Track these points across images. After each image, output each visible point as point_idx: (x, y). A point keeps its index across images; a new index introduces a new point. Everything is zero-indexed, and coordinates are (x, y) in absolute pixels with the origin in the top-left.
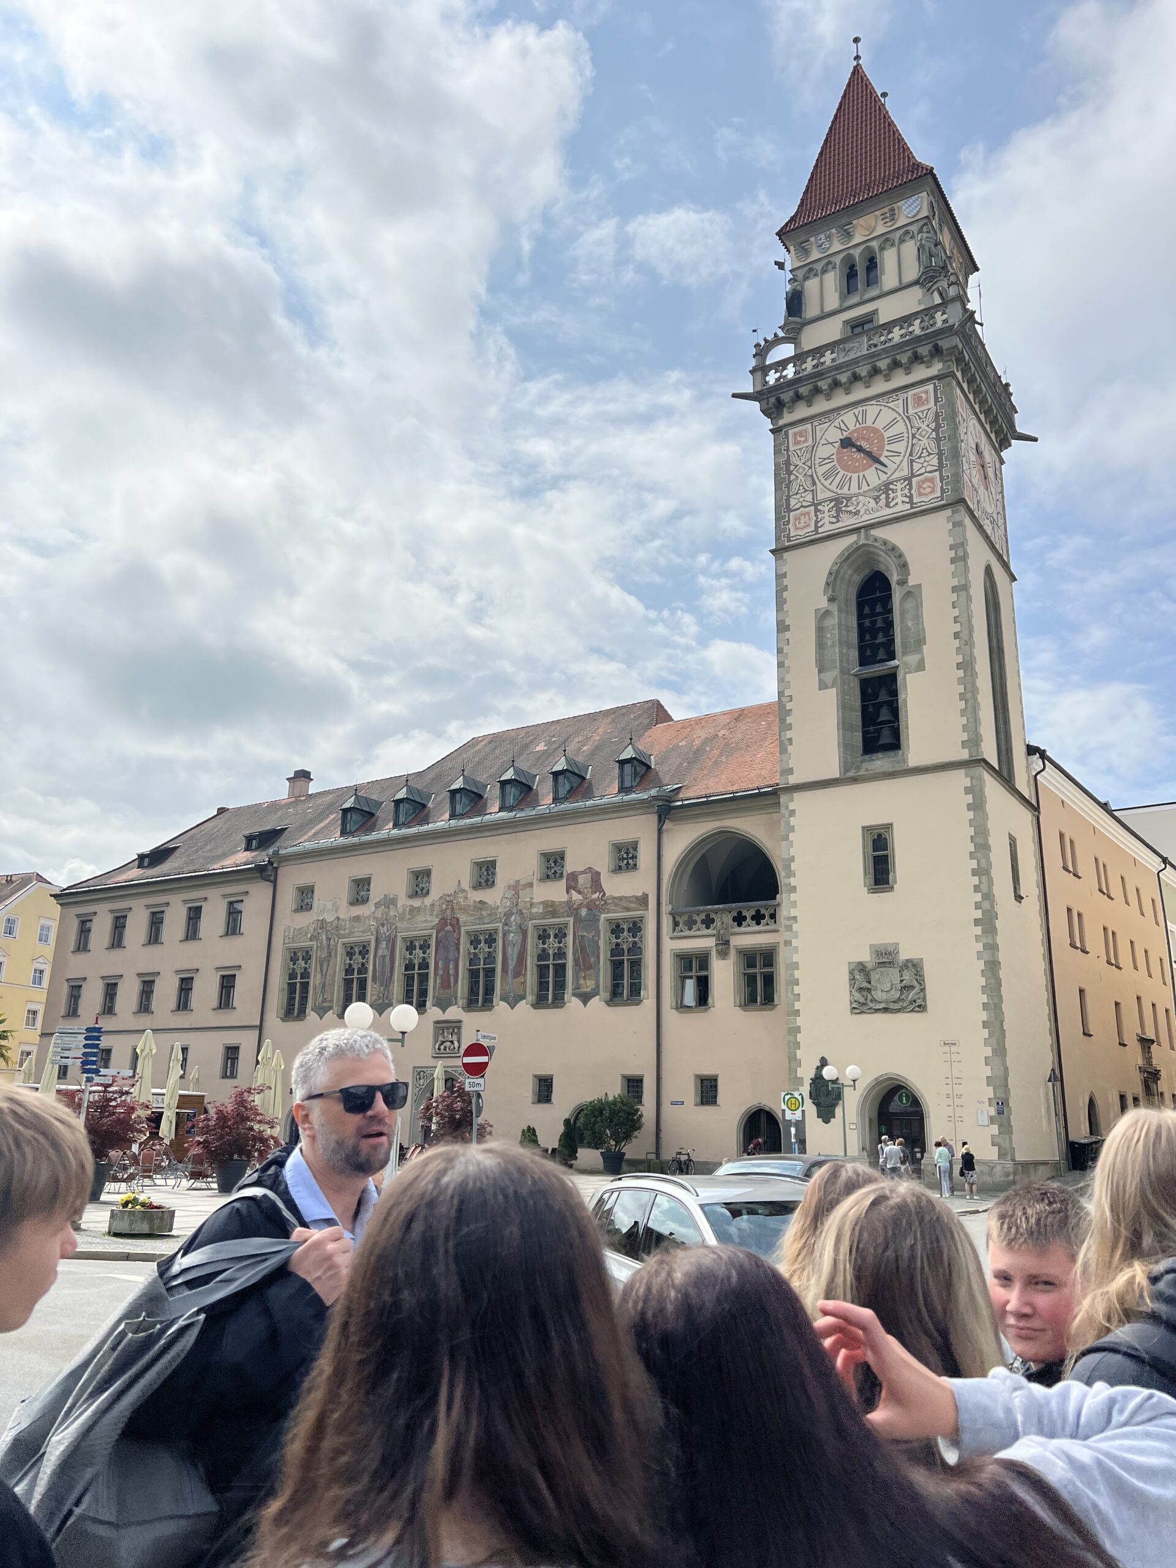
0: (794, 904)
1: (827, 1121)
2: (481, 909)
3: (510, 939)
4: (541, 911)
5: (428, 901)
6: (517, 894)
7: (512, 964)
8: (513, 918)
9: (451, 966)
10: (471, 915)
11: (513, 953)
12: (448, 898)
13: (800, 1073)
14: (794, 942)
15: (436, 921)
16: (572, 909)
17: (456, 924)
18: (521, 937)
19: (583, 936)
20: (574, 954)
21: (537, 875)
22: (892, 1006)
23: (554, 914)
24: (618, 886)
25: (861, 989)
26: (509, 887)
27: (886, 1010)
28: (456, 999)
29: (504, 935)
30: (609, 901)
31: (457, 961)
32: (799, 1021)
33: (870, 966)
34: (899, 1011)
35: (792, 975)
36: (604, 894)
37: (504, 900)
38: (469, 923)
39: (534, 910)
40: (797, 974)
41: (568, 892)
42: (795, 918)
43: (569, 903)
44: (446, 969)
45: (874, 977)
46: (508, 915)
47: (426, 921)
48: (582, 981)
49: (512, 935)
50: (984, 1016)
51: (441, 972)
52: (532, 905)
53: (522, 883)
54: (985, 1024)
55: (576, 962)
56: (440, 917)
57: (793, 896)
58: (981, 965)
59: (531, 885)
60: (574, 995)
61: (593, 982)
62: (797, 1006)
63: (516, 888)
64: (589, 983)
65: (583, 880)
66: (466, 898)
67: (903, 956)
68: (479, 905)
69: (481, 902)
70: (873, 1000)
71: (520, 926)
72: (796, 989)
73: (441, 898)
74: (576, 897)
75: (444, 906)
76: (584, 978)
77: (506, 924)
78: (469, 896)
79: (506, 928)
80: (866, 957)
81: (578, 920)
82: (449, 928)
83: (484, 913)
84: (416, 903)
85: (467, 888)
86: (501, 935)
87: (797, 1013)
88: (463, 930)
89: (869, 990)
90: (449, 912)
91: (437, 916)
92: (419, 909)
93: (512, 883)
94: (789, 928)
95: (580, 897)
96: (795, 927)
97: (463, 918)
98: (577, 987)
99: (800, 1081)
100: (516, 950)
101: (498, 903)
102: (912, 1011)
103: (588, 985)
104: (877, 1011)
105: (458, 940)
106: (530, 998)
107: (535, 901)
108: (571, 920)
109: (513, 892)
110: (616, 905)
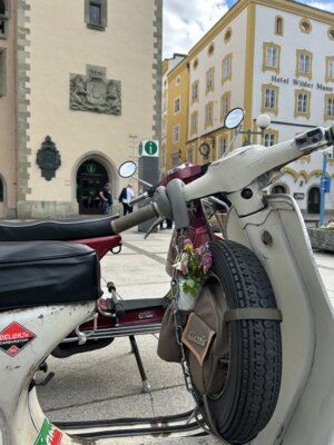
0: (28, 19)
1: (48, 179)
13: (28, 145)
14: (27, 49)
22: (101, 108)
25: (79, 94)
27: (96, 110)
32: (29, 109)
33: (85, 79)
34: (104, 112)
35: (24, 73)
40: (28, 73)
42: (28, 31)
45: (90, 86)
50: (153, 123)
54: (154, 128)
57: (27, 13)
58: (154, 92)
62: (28, 97)
67: (109, 76)
70: (88, 102)
72: (27, 85)
80: (83, 72)
87: (28, 102)
89: (85, 95)
94: (23, 37)
96: (27, 37)
99: (29, 151)
102: (113, 114)
104: (90, 110)
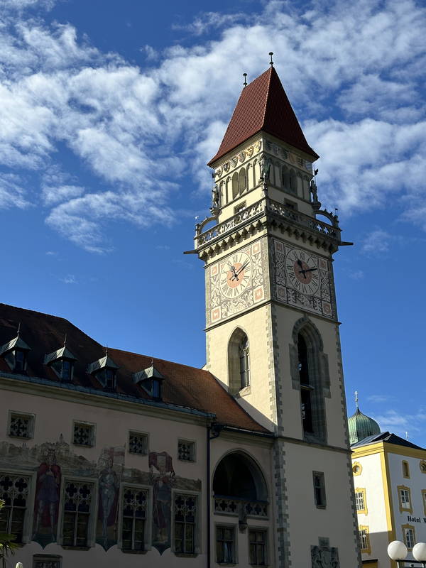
2: (81, 464)
3: (106, 493)
4: (130, 476)
5: (30, 445)
6: (112, 458)
7: (106, 514)
8: (108, 477)
9: (52, 507)
10: (71, 467)
11: (108, 505)
12: (50, 447)
15: (38, 464)
16: (153, 480)
17: (57, 472)
18: (114, 493)
19: (160, 502)
20: (154, 514)
21: (127, 448)
23: (140, 480)
24: (183, 470)
26: (105, 451)
28: (56, 537)
29: (101, 489)
30: (177, 480)
31: (57, 503)
36: (174, 474)
37: (101, 461)
38: (68, 474)
39: (125, 474)
41: (150, 467)
43: (151, 474)
44: (47, 509)
46: (104, 473)
47: (27, 462)
48: (159, 536)
49: (107, 490)
51: (41, 511)
52: (123, 469)
53: (116, 450)
55: (155, 520)
56: (42, 461)
59: (123, 454)
60: (153, 545)
61: (167, 538)
63: (111, 453)
64: (164, 537)
65: (160, 460)
66: (67, 451)
68: (80, 460)
69: (81, 457)
71: (114, 485)
73: (43, 445)
74: (155, 471)
75: (46, 453)
76: (161, 533)
77: (102, 481)
78: (71, 450)
79: (102, 484)
81: (156, 489)
82: (50, 473)
83: (83, 467)
84: (18, 443)
85: (69, 443)
86: (97, 488)
88: (63, 477)
90: (50, 459)
91: (39, 461)
92: (20, 450)
93: (108, 448)
95: (158, 472)
97: (64, 467)
98: (155, 539)
100: (110, 502)
101: (97, 462)
103: (163, 539)
105: (59, 485)
106: (120, 543)
107: (126, 467)
108: (151, 488)
109: (109, 456)
110: (182, 484)
